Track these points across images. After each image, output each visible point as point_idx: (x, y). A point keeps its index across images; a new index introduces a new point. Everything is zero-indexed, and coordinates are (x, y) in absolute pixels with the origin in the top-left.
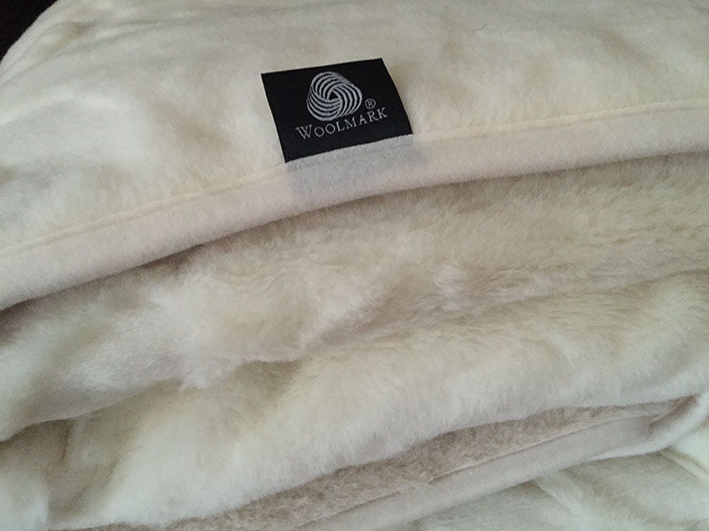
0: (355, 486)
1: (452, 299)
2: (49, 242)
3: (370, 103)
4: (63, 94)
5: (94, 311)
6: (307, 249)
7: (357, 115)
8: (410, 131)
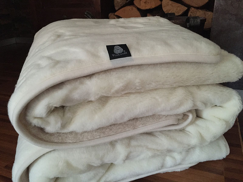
0: (118, 128)
1: (138, 86)
2: (71, 71)
3: (124, 51)
4: (65, 48)
5: (77, 83)
6: (113, 75)
7: (122, 53)
8: (131, 56)
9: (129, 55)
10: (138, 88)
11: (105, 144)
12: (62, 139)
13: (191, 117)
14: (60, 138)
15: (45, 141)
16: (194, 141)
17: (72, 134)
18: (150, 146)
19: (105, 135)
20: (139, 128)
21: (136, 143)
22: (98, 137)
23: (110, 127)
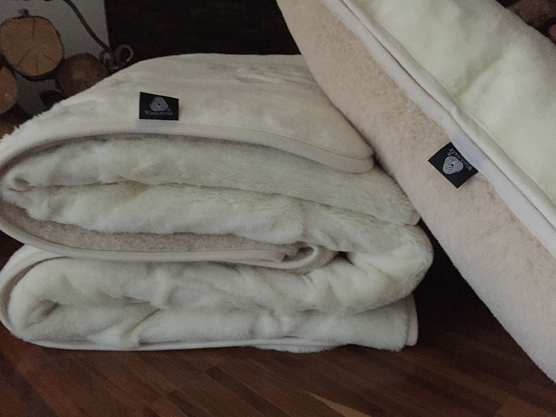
0: (157, 241)
1: (184, 173)
3: (169, 110)
7: (164, 111)
8: (178, 120)
9: (175, 117)
10: (183, 176)
13: (316, 252)
14: (54, 234)
15: (28, 233)
19: (131, 249)
20: (200, 252)
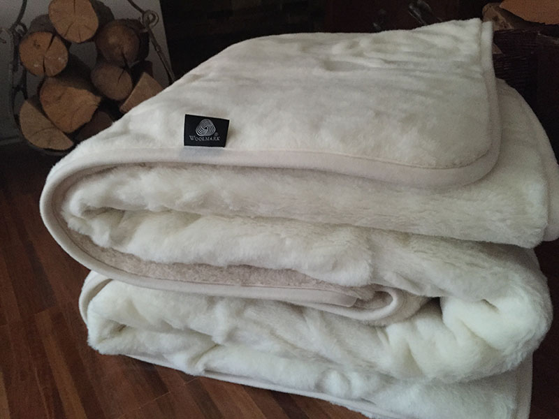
3: (216, 134)
7: (210, 136)
11: (199, 296)
12: (116, 261)
15: (91, 256)
16: (386, 360)
17: (132, 259)
18: (281, 331)
19: (184, 280)
20: (256, 288)
21: (255, 315)
22: (172, 278)
23: (197, 267)
